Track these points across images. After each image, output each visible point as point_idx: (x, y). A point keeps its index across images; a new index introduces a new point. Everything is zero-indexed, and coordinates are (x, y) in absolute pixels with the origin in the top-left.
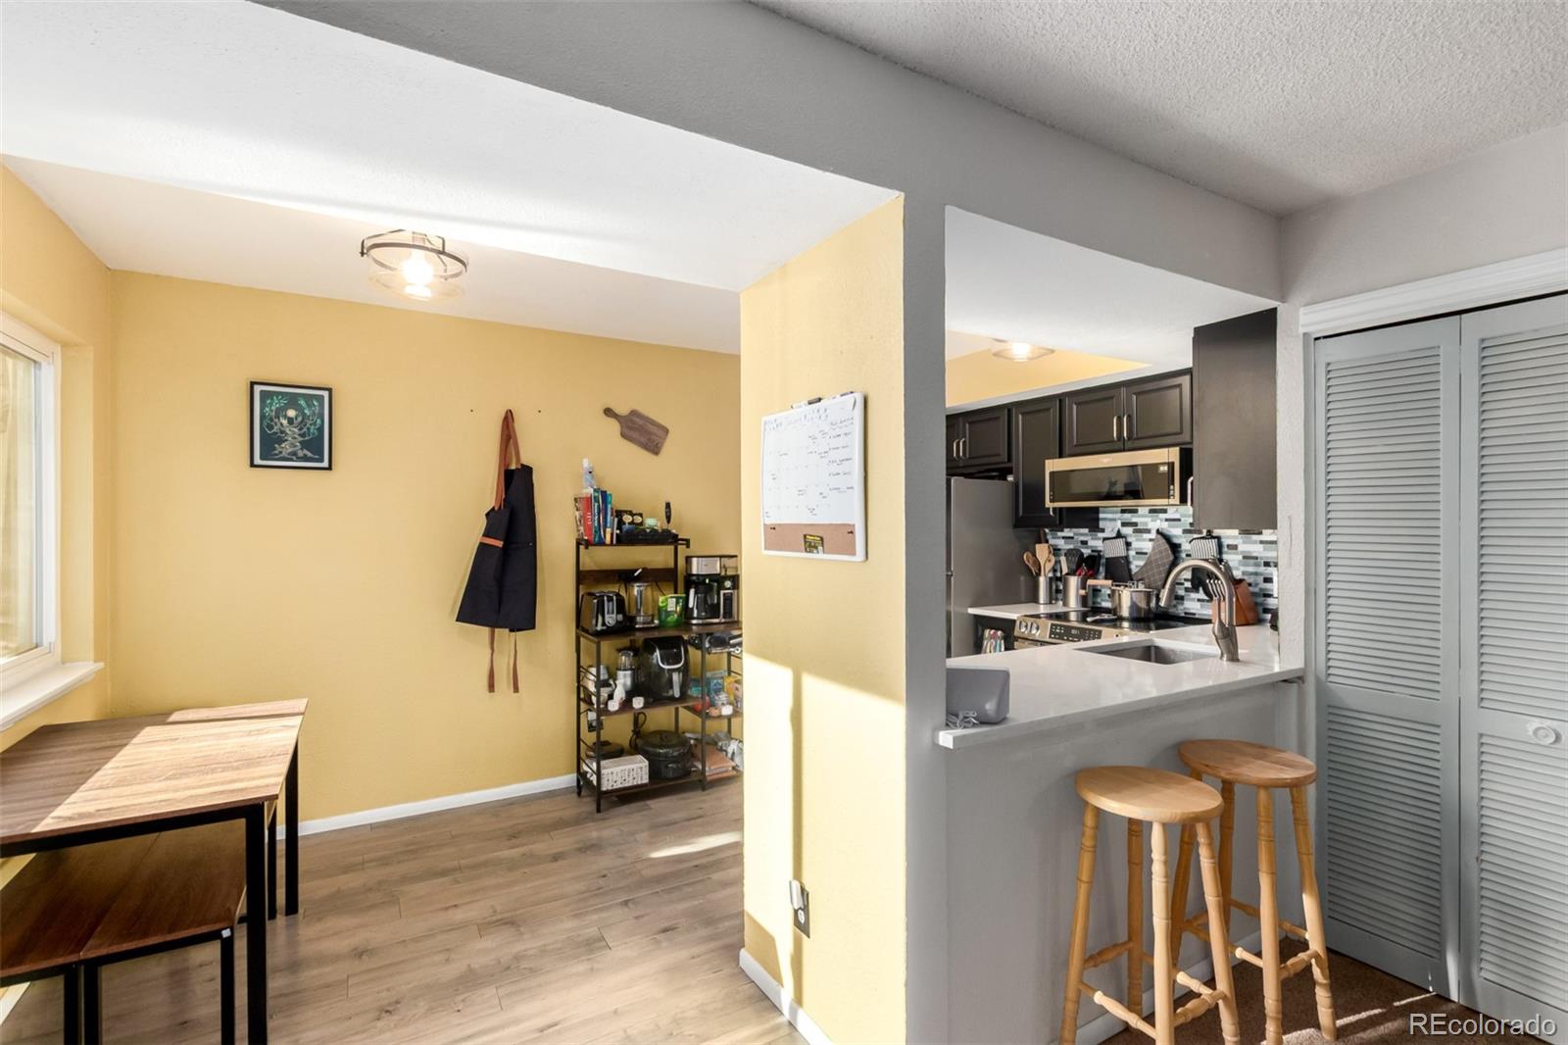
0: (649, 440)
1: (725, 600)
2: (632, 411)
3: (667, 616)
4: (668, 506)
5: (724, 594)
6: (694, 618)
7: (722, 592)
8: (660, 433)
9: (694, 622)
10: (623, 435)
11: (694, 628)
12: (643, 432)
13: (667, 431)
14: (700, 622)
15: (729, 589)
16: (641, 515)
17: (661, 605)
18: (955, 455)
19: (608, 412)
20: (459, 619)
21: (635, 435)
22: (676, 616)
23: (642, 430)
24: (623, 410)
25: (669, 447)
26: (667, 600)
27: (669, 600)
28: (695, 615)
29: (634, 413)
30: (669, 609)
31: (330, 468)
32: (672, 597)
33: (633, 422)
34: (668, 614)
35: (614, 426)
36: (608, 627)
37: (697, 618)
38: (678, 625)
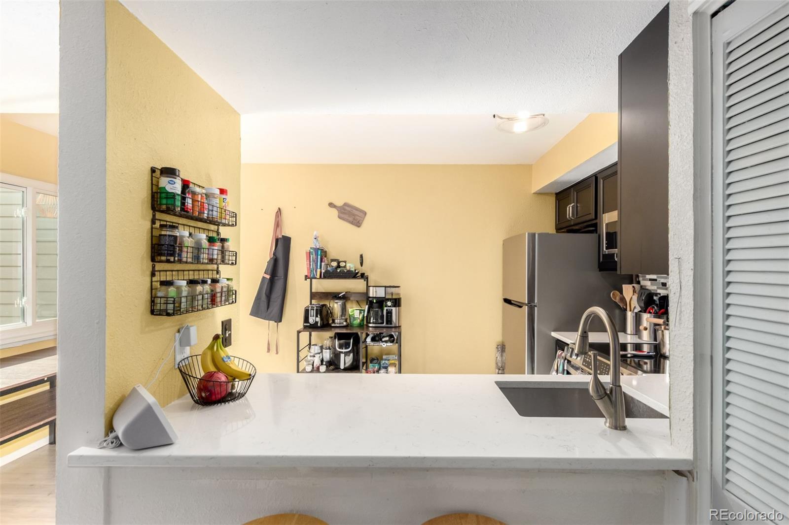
0: (354, 219)
1: (387, 313)
2: (345, 203)
3: (354, 320)
4: (362, 257)
5: (387, 310)
6: (370, 323)
7: (385, 308)
8: (361, 214)
9: (370, 325)
10: (339, 217)
11: (370, 329)
12: (352, 215)
13: (365, 214)
14: (374, 325)
15: (390, 306)
16: (345, 262)
17: (350, 314)
18: (568, 217)
19: (331, 205)
20: (252, 314)
21: (346, 217)
22: (359, 321)
23: (350, 214)
24: (339, 203)
25: (365, 224)
26: (353, 310)
27: (355, 311)
28: (371, 322)
29: (345, 204)
30: (355, 316)
32: (357, 310)
33: (345, 210)
34: (355, 319)
35: (335, 212)
36: (310, 324)
37: (373, 323)
38: (361, 326)
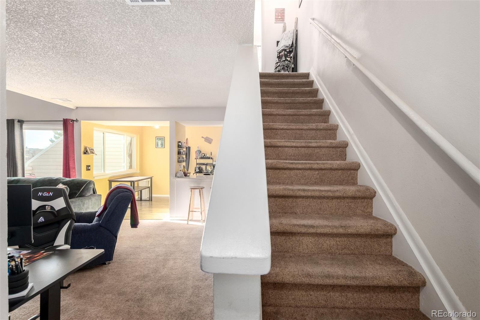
4: (211, 153)
10: (205, 141)
12: (208, 140)
13: (212, 140)
16: (206, 154)
17: (208, 169)
19: (202, 137)
21: (207, 141)
24: (205, 137)
25: (212, 143)
29: (207, 137)
31: (164, 148)
32: (210, 168)
33: (206, 139)
34: (209, 171)
35: (203, 139)
36: (196, 172)
